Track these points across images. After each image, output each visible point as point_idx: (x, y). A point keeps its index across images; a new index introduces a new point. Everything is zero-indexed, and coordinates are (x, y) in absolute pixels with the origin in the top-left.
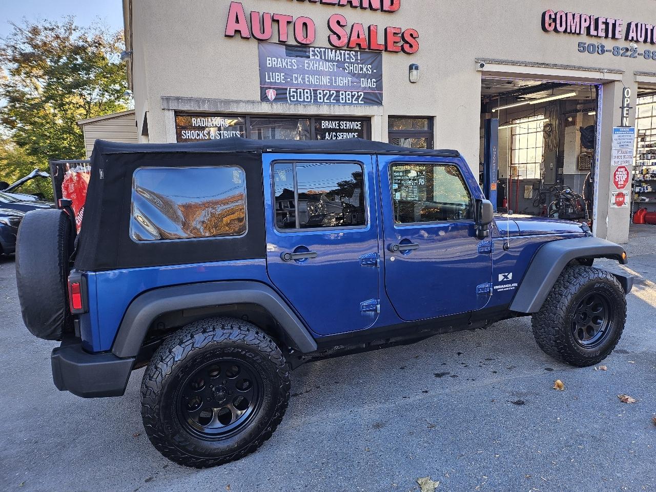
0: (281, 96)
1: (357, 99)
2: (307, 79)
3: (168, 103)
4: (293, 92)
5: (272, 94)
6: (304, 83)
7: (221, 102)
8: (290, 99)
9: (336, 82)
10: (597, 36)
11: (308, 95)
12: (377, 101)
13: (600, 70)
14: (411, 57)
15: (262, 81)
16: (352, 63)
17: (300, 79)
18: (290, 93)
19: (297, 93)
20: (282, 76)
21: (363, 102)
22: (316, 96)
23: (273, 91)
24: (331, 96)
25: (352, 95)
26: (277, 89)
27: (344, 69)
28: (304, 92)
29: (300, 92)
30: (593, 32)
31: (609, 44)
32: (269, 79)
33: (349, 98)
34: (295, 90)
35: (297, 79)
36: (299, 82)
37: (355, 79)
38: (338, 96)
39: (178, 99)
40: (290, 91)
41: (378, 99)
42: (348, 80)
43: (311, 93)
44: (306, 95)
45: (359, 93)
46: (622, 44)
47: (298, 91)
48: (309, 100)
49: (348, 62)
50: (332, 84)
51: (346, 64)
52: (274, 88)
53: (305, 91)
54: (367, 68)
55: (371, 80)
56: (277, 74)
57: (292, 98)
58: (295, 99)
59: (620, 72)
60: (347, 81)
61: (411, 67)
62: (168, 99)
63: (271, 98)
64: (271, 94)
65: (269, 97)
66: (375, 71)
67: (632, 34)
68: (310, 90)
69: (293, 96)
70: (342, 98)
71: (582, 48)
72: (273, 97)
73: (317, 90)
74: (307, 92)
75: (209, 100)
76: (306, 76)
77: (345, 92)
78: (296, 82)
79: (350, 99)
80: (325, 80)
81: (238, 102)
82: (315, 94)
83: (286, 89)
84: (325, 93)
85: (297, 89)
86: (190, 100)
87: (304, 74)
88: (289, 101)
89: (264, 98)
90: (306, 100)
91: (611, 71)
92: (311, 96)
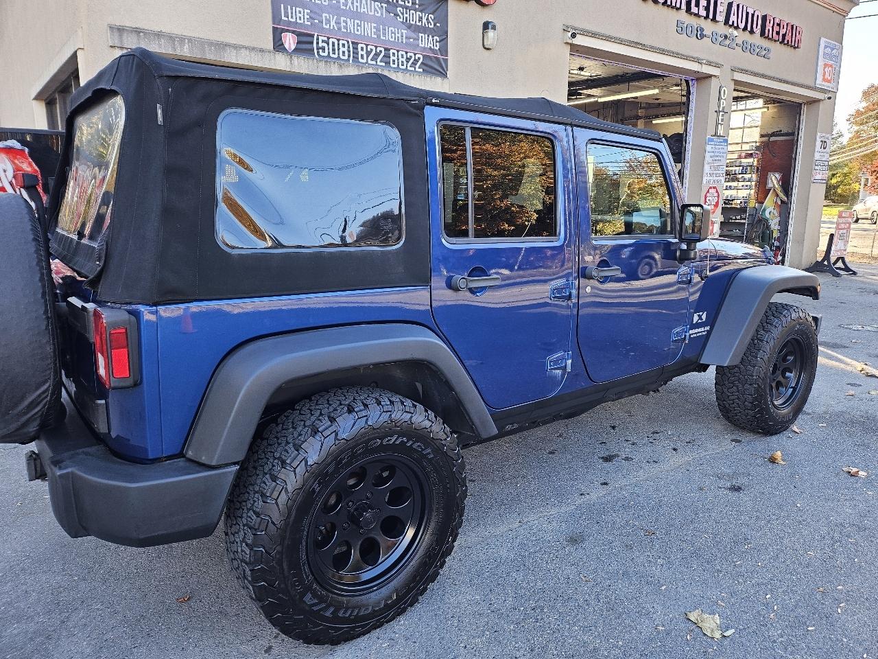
0: (305, 45)
1: (414, 64)
2: (343, 24)
3: (121, 36)
4: (323, 41)
5: (292, 41)
6: (339, 29)
7: (211, 44)
8: (318, 52)
9: (384, 34)
10: (697, 15)
11: (345, 49)
12: (441, 71)
13: (698, 61)
14: (486, 10)
15: (276, 17)
16: (407, 8)
17: (333, 23)
18: (318, 43)
19: (328, 44)
20: (305, 13)
21: (421, 70)
22: (356, 53)
23: (293, 37)
24: (377, 55)
25: (407, 58)
26: (299, 34)
27: (396, 15)
28: (338, 44)
29: (333, 43)
30: (694, 10)
31: (708, 27)
32: (286, 16)
33: (402, 62)
34: (326, 39)
35: (328, 21)
36: (332, 28)
37: (413, 35)
38: (387, 56)
39: (137, 31)
40: (318, 39)
41: (443, 70)
42: (402, 33)
43: (349, 47)
44: (342, 49)
45: (417, 56)
46: (721, 29)
47: (331, 40)
48: (346, 57)
49: (401, 6)
50: (379, 36)
51: (399, 9)
52: (293, 32)
53: (341, 42)
54: (427, 19)
55: (433, 37)
56: (298, 9)
57: (321, 51)
58: (326, 54)
59: (717, 66)
60: (400, 35)
61: (486, 26)
62: (121, 30)
63: (290, 47)
64: (290, 41)
65: (287, 46)
66: (438, 25)
67: (733, 18)
68: (348, 42)
69: (323, 49)
70: (394, 61)
71: (681, 28)
72: (293, 47)
73: (357, 44)
74: (344, 45)
75: (190, 40)
76: (342, 19)
77: (398, 51)
78: (328, 27)
79: (405, 63)
80: (369, 29)
81: (237, 47)
82: (355, 48)
83: (313, 36)
84: (369, 50)
85: (329, 38)
86: (159, 35)
87: (339, 16)
88: (317, 56)
89: (279, 46)
90: (342, 57)
91: (709, 64)
92: (349, 51)
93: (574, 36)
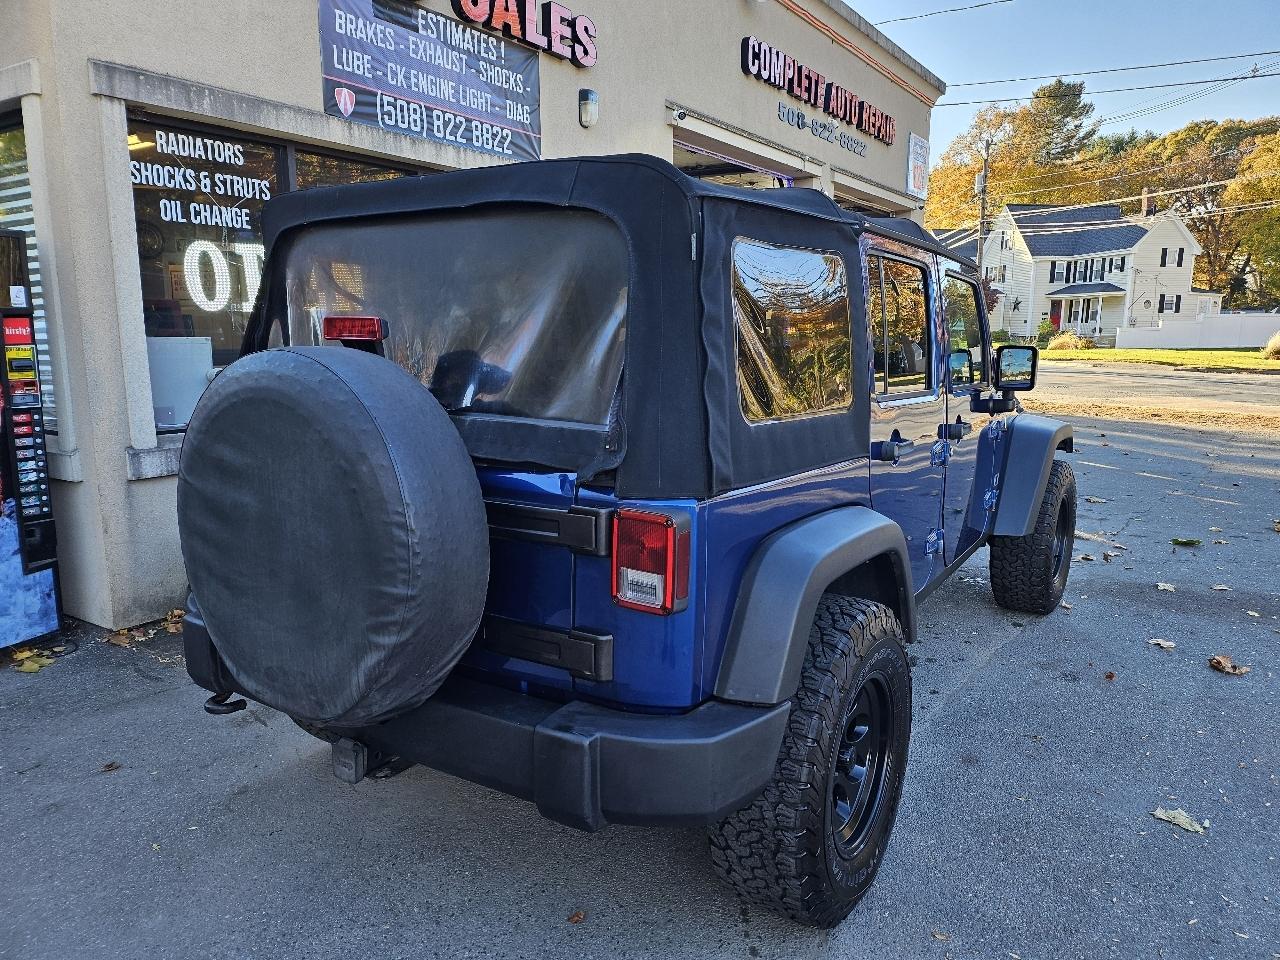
0: (365, 111)
1: (501, 143)
2: (413, 80)
3: (110, 78)
4: (389, 104)
5: (348, 101)
6: (410, 87)
7: (242, 99)
8: (382, 119)
9: (465, 97)
10: (798, 98)
11: (417, 117)
12: (534, 154)
13: (801, 157)
14: (582, 74)
15: (327, 64)
16: (491, 63)
17: (400, 77)
18: (382, 106)
19: (396, 109)
20: (365, 60)
21: (510, 152)
22: (431, 124)
23: (350, 95)
24: (457, 127)
25: (493, 134)
26: (357, 91)
27: (479, 72)
28: (408, 109)
29: (402, 107)
30: (797, 91)
31: (806, 110)
32: (340, 62)
33: (487, 139)
34: (392, 100)
35: (395, 74)
36: (399, 85)
37: (498, 101)
38: (468, 130)
39: (135, 73)
40: (382, 100)
41: (535, 151)
42: (486, 99)
43: (421, 114)
44: (413, 116)
45: (505, 132)
46: (819, 116)
47: (399, 102)
48: (418, 129)
49: (484, 59)
50: (458, 101)
51: (481, 63)
52: (349, 87)
53: (412, 106)
54: (515, 80)
55: (522, 106)
56: (356, 53)
57: (386, 117)
58: (393, 123)
59: (820, 164)
60: (483, 101)
61: (584, 95)
62: (109, 69)
63: (346, 110)
64: (345, 100)
65: (341, 107)
66: (528, 89)
67: (833, 104)
68: (420, 107)
69: (389, 114)
70: (477, 137)
71: (783, 114)
72: (350, 110)
73: (431, 110)
74: (415, 111)
75: (212, 91)
76: (413, 72)
77: (482, 124)
78: (394, 83)
79: (490, 141)
80: (447, 89)
81: (278, 106)
82: (429, 116)
83: (375, 95)
84: (446, 119)
85: (396, 100)
86: (166, 80)
87: (410, 67)
88: (381, 123)
89: (331, 108)
90: (413, 128)
91: (813, 161)
92: (422, 120)
93: (682, 116)
